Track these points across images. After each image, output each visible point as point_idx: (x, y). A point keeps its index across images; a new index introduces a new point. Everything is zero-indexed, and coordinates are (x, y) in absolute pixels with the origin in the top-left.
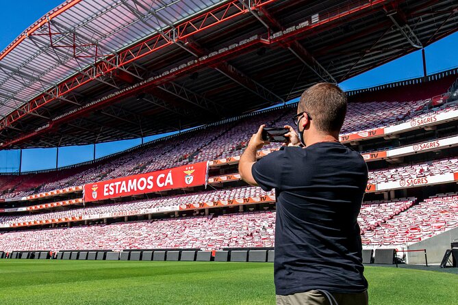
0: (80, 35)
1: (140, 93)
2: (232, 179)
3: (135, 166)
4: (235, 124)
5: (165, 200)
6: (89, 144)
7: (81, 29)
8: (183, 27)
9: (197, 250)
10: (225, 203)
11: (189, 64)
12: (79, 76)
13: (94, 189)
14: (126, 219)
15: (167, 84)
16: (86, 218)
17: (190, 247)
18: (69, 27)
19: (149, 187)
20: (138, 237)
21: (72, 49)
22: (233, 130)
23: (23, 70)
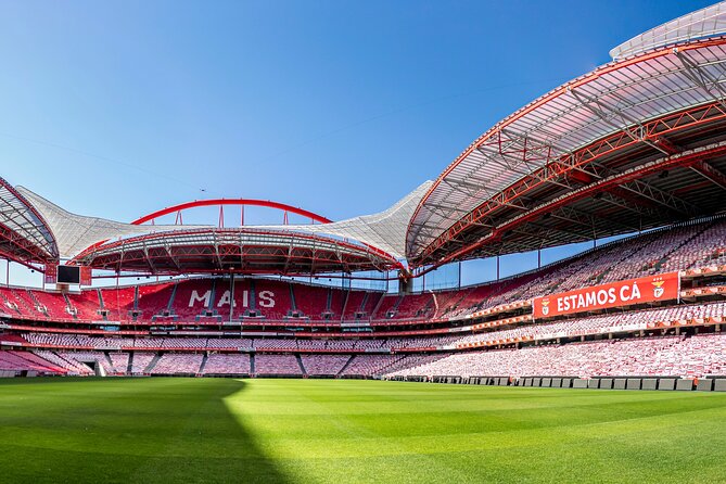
0: (532, 139)
1: (598, 193)
2: (707, 294)
3: (590, 275)
4: (707, 226)
5: (628, 317)
6: (533, 249)
7: (535, 133)
8: (652, 126)
9: (677, 378)
10: (701, 322)
11: (657, 162)
12: (528, 179)
13: (545, 303)
14: (582, 339)
15: (630, 183)
16: (537, 337)
17: (667, 375)
18: (519, 132)
19: (611, 301)
20: (603, 361)
21: (522, 154)
22: (705, 233)
23: (469, 181)
